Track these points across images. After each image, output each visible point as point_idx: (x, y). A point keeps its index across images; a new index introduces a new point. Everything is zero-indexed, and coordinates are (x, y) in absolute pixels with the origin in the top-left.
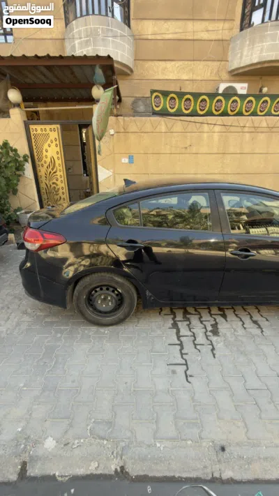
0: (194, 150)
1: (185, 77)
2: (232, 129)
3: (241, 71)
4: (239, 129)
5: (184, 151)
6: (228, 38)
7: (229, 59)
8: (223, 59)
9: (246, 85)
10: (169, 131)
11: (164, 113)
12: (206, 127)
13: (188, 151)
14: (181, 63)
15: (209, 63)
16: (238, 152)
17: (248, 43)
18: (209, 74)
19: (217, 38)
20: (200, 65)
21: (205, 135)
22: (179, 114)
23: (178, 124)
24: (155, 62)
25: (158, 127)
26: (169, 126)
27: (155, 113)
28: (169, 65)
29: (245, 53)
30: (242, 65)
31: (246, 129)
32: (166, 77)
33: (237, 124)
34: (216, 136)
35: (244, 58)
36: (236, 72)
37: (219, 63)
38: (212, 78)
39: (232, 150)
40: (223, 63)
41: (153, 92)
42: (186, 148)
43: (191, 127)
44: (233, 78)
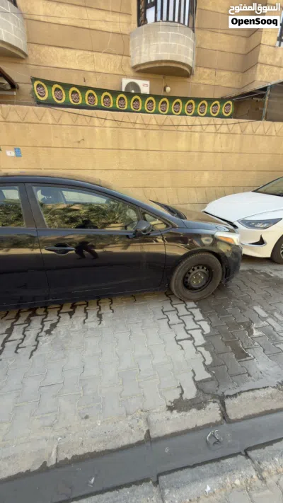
0: (88, 144)
1: (87, 68)
2: (124, 125)
3: (142, 68)
4: (131, 126)
5: (76, 145)
6: (127, 33)
7: (131, 54)
8: (125, 54)
9: (148, 83)
10: (57, 123)
11: (50, 104)
12: (96, 122)
13: (81, 145)
14: (81, 52)
15: (111, 56)
16: (133, 148)
17: (144, 39)
18: (112, 67)
19: (115, 30)
20: (102, 57)
21: (97, 130)
22: (67, 105)
23: (66, 116)
24: (53, 48)
25: (44, 118)
26: (56, 117)
27: (39, 103)
28: (68, 52)
29: (143, 50)
30: (142, 62)
31: (137, 126)
32: (68, 66)
33: (127, 120)
34: (108, 131)
35: (143, 55)
36: (138, 69)
37: (120, 57)
38: (115, 72)
39: (126, 146)
40: (124, 58)
41: (34, 79)
42: (79, 142)
43: (81, 120)
44: (137, 75)
